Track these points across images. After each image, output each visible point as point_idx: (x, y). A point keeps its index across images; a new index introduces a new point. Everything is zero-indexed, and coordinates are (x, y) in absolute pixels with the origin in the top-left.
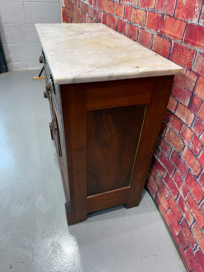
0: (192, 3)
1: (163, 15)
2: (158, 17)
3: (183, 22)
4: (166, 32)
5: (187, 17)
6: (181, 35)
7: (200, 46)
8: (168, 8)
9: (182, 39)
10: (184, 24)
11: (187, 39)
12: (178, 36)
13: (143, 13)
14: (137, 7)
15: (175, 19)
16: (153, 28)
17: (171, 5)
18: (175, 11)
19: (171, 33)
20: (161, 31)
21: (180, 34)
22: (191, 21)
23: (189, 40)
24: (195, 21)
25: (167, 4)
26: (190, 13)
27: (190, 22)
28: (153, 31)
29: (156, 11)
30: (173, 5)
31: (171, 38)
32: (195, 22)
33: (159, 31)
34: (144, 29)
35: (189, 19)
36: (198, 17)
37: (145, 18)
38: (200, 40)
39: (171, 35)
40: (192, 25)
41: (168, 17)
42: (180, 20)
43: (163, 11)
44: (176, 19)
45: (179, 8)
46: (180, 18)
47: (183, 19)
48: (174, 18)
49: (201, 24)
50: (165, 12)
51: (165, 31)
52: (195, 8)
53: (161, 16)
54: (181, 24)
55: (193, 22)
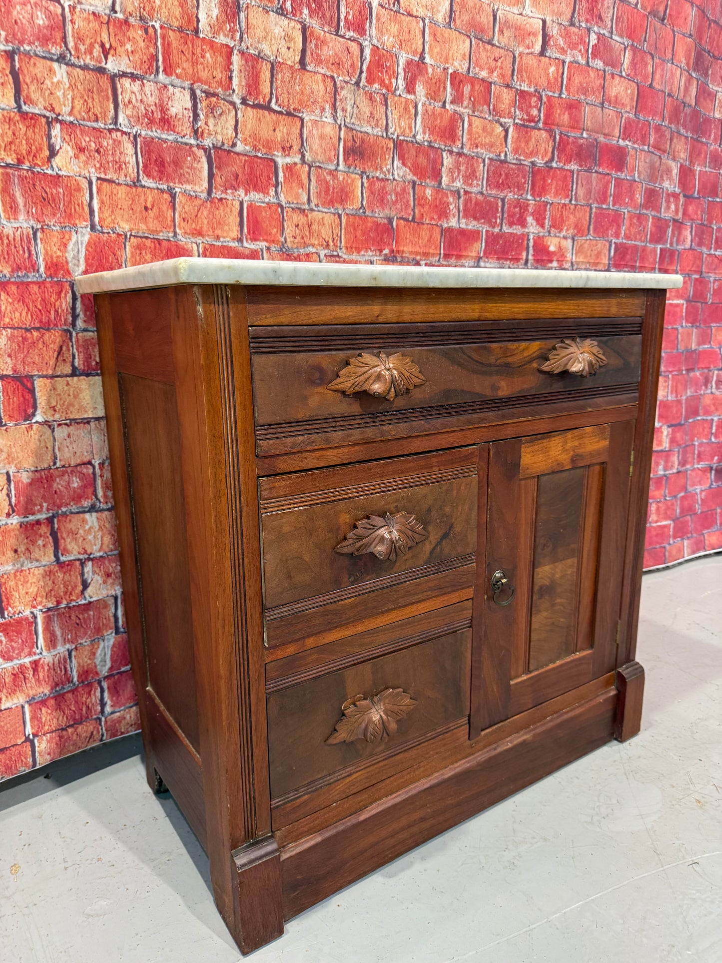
0: (442, 198)
1: (390, 220)
2: (377, 225)
3: (435, 227)
4: (405, 249)
5: (439, 219)
6: (436, 249)
7: (467, 256)
8: (399, 207)
9: (440, 254)
10: (438, 230)
11: (448, 253)
12: (431, 251)
13: (328, 219)
14: (306, 207)
15: (418, 223)
16: (367, 249)
17: (404, 200)
18: (414, 210)
19: (417, 249)
20: (392, 251)
21: (433, 247)
22: (447, 223)
23: (451, 253)
24: (453, 223)
25: (393, 198)
26: (443, 213)
27: (445, 225)
28: (370, 253)
29: (367, 213)
30: (408, 201)
31: (418, 258)
32: (454, 225)
33: (386, 251)
34: (338, 256)
35: (443, 222)
36: (457, 216)
37: (338, 230)
38: (466, 248)
39: (417, 253)
40: (449, 230)
41: (402, 221)
42: (427, 224)
43: (387, 211)
44: (420, 224)
45: (422, 206)
46: (428, 222)
47: (433, 222)
48: (414, 222)
49: (463, 226)
50: (394, 213)
51: (401, 248)
52: (448, 204)
53: (386, 221)
54: (431, 230)
55: (450, 224)
